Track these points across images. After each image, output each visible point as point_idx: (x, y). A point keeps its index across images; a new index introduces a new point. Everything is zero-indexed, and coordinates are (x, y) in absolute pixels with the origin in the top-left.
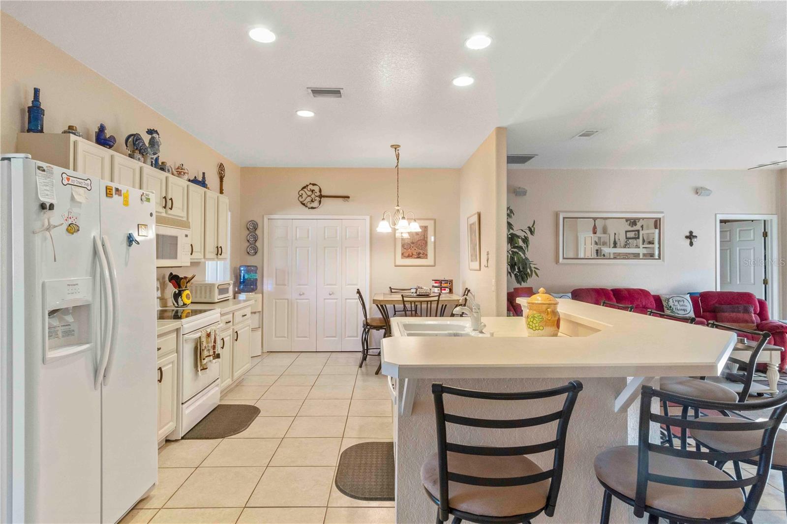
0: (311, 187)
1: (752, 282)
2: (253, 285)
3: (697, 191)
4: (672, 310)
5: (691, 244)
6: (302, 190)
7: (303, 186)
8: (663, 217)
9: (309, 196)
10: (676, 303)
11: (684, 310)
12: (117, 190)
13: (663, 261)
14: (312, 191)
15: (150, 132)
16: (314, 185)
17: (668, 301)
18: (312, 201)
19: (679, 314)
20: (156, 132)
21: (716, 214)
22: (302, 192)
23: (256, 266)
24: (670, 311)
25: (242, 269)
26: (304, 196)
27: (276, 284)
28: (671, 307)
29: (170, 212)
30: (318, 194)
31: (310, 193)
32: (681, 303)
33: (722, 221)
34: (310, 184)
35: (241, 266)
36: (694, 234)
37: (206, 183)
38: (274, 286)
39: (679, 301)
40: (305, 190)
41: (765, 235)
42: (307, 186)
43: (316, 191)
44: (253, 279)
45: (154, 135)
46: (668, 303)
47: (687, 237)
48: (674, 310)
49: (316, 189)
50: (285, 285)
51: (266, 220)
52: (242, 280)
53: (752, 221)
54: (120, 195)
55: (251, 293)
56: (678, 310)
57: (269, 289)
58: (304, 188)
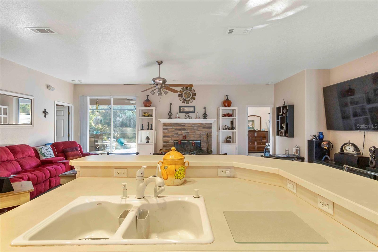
1: (63, 136)
3: (48, 87)
4: (44, 155)
5: (45, 116)
8: (33, 99)
10: (46, 151)
11: (50, 154)
13: (33, 126)
17: (41, 150)
19: (48, 157)
21: (55, 101)
24: (43, 156)
28: (43, 153)
32: (48, 150)
33: (57, 105)
36: (46, 111)
39: (47, 149)
41: (69, 113)
46: (41, 151)
47: (43, 112)
48: (45, 155)
53: (63, 106)
56: (47, 154)
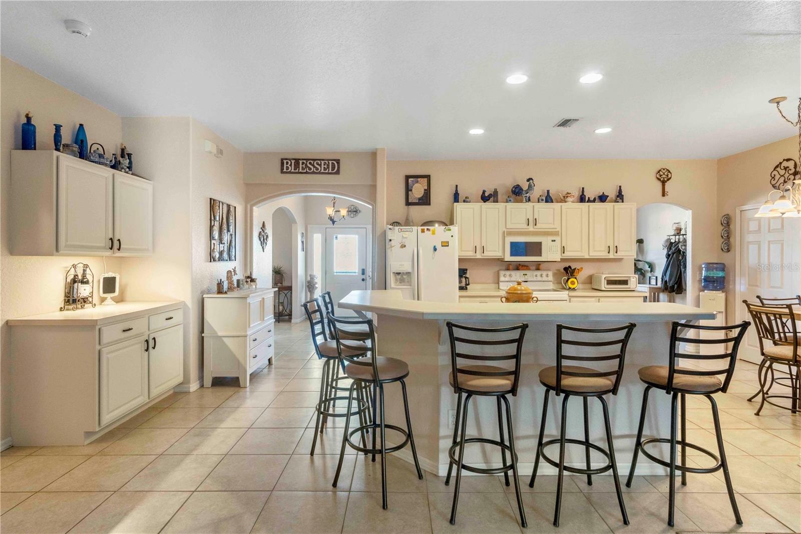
0: (785, 164)
2: (717, 284)
6: (774, 170)
7: (776, 165)
9: (782, 176)
12: (428, 229)
14: (785, 168)
15: (528, 180)
16: (788, 160)
18: (785, 182)
20: (532, 179)
22: (775, 172)
23: (723, 264)
25: (703, 266)
26: (777, 177)
27: (749, 285)
29: (535, 227)
30: (793, 170)
31: (782, 172)
34: (784, 160)
35: (704, 264)
37: (623, 194)
38: (747, 286)
40: (778, 169)
42: (781, 163)
43: (790, 168)
44: (717, 277)
45: (531, 181)
49: (791, 165)
50: (757, 286)
51: (738, 212)
52: (703, 278)
54: (430, 231)
55: (714, 292)
57: (742, 290)
58: (777, 167)
